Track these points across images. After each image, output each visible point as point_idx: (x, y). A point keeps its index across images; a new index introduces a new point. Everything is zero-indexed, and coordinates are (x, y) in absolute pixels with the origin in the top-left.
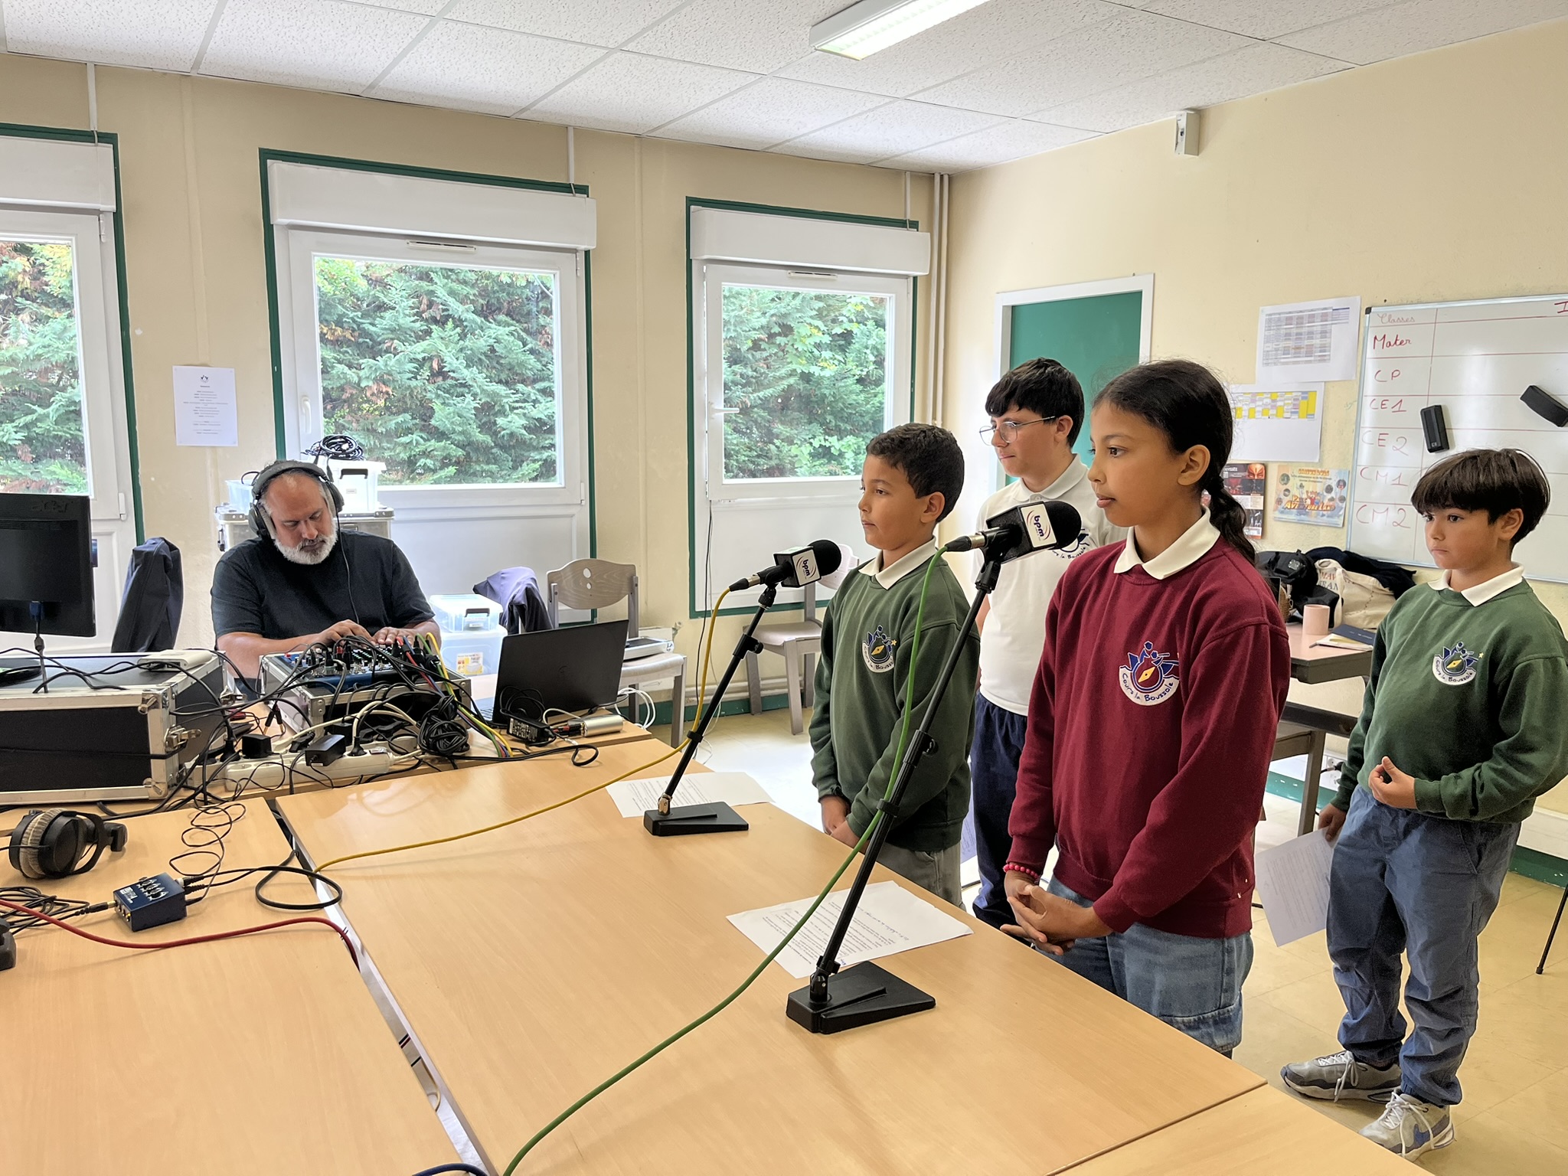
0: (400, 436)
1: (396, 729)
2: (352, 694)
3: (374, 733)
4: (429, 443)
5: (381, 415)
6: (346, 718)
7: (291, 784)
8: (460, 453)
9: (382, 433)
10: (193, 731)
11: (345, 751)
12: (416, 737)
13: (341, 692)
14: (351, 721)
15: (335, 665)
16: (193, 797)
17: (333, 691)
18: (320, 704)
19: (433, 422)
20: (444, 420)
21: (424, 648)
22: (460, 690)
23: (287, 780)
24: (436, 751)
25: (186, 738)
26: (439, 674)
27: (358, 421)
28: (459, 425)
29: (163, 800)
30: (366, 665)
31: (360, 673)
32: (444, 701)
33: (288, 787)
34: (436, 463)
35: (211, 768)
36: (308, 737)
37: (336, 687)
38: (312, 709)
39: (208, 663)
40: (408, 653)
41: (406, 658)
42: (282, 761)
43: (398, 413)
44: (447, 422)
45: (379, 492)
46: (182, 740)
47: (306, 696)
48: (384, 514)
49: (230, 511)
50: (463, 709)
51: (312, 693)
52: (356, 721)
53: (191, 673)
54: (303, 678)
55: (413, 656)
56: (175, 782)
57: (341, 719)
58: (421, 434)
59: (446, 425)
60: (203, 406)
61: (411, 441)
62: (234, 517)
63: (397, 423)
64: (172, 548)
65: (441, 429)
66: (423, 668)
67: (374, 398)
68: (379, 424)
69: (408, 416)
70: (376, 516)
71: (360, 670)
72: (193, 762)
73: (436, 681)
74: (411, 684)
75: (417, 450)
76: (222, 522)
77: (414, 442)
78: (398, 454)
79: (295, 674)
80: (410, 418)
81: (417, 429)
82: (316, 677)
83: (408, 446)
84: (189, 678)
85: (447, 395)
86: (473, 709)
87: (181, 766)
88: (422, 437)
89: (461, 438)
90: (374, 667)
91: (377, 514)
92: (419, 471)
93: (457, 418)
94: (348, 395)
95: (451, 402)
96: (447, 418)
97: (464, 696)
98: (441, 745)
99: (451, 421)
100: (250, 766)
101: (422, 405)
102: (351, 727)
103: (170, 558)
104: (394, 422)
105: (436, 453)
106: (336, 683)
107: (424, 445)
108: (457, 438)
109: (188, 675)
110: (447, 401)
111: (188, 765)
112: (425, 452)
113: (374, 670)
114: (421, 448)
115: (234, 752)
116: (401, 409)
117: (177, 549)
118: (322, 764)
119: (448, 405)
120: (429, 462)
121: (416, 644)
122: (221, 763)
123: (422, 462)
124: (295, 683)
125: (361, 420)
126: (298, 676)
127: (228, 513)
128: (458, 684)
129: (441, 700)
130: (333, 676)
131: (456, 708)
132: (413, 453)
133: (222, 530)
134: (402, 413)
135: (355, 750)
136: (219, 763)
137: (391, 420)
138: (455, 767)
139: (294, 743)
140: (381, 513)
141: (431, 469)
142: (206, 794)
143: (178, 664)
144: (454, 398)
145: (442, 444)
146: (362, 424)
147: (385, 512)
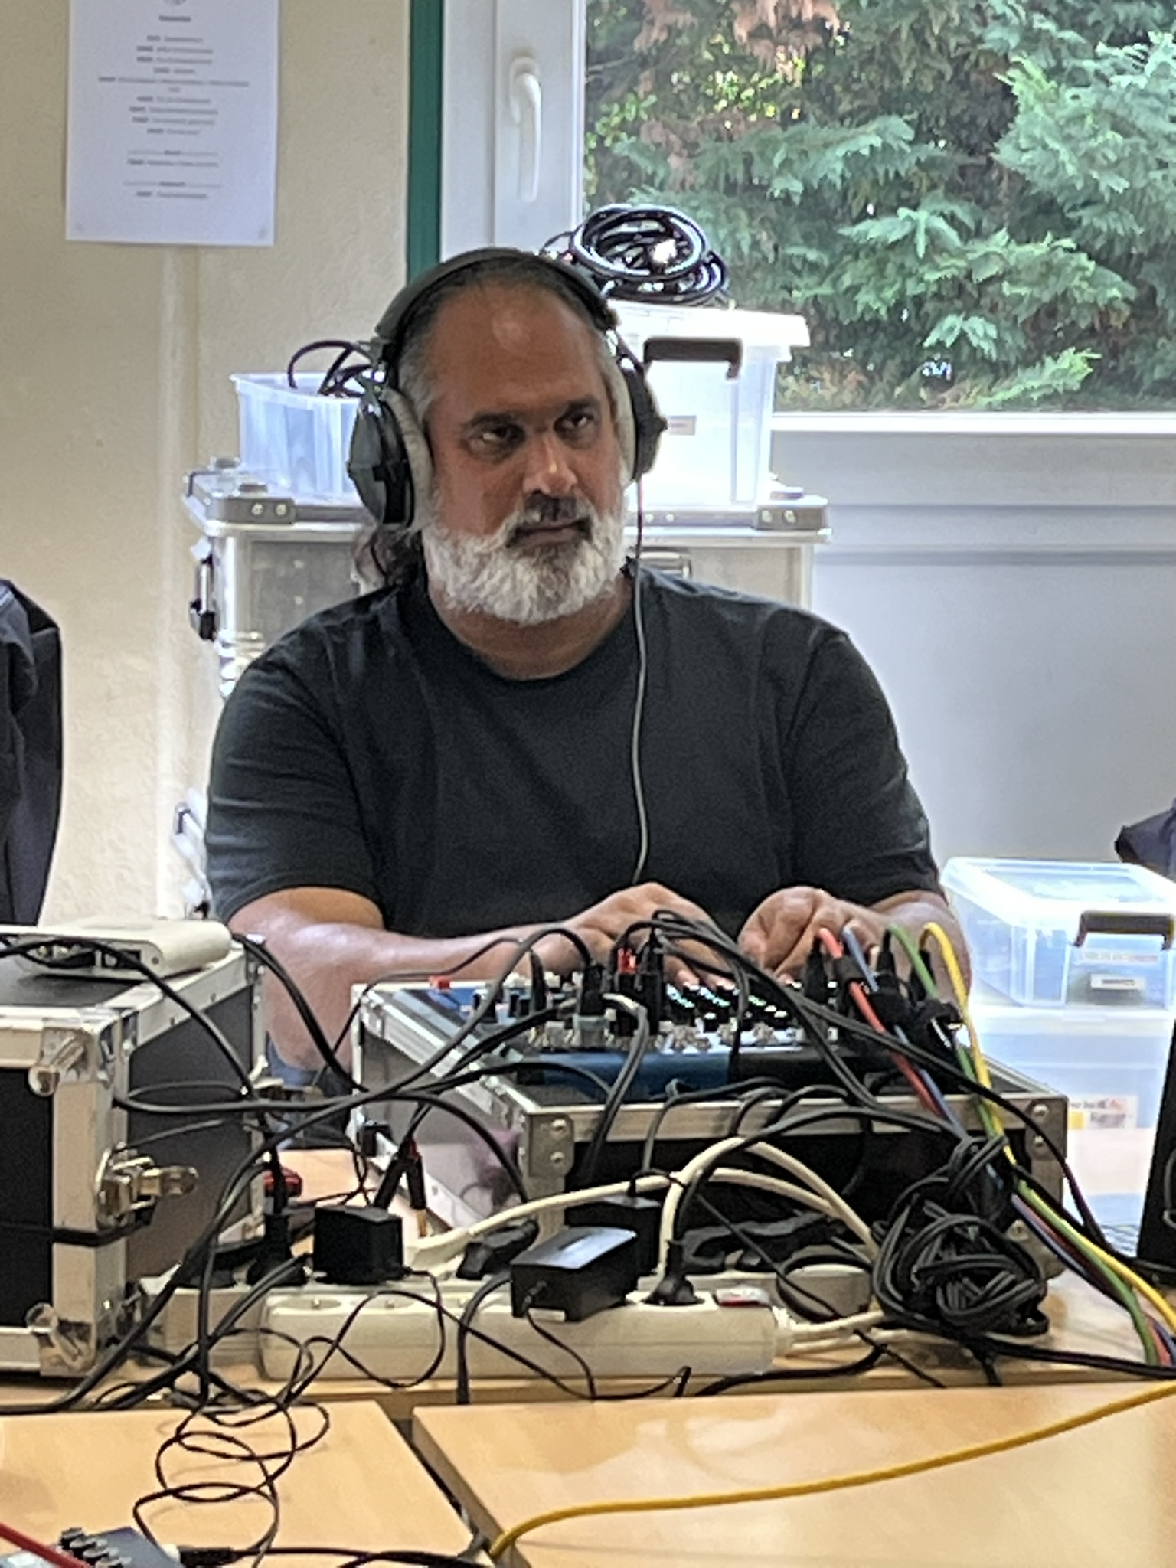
0: (863, 216)
1: (804, 1236)
2: (664, 1111)
3: (730, 1244)
4: (980, 248)
5: (786, 120)
6: (643, 1183)
7: (463, 1376)
8: (1114, 292)
9: (787, 197)
10: (175, 1171)
11: (633, 1287)
12: (868, 1268)
13: (626, 1102)
14: (660, 1194)
15: (610, 1014)
16: (167, 1380)
17: (598, 1097)
18: (556, 1135)
19: (1005, 154)
20: (1054, 145)
21: (914, 976)
22: (1030, 1132)
23: (450, 1365)
24: (935, 1320)
25: (154, 1191)
26: (959, 1066)
27: (691, 149)
28: (1114, 167)
29: (81, 1379)
30: (710, 1027)
31: (690, 1050)
32: (968, 1156)
33: (453, 1385)
34: (1008, 338)
35: (222, 1299)
36: (516, 1235)
37: (611, 1085)
38: (530, 1151)
39: (217, 965)
40: (855, 988)
41: (849, 1005)
42: (439, 1298)
43: (861, 117)
44: (1064, 155)
45: (775, 435)
46: (141, 1198)
47: (513, 1104)
48: (789, 515)
49: (246, 488)
50: (1034, 1197)
51: (531, 1097)
52: (675, 1192)
53: (176, 986)
54: (504, 1053)
55: (870, 998)
56: (114, 1332)
57: (625, 1186)
58: (949, 207)
59: (1060, 166)
60: (162, 90)
61: (909, 239)
62: (258, 509)
63: (853, 160)
64: (38, 620)
65: (1042, 184)
66: (903, 1039)
67: (760, 49)
68: (777, 160)
69: (899, 128)
70: (762, 526)
71: (689, 1039)
72: (166, 1278)
73: (945, 1091)
74: (862, 1091)
75: (932, 276)
76: (215, 527)
77: (921, 241)
78: (854, 289)
79: (471, 1042)
80: (910, 135)
81: (933, 187)
82: (546, 1050)
83: (895, 258)
84: (169, 1001)
85: (1070, 35)
86: (1069, 1204)
87: (129, 1289)
88: (952, 220)
89: (1122, 224)
90: (737, 1035)
91: (767, 517)
92: (934, 370)
93: (1110, 135)
94: (658, 35)
95: (1089, 65)
96: (1067, 139)
97: (1041, 1158)
98: (951, 1299)
99: (1083, 146)
100: (337, 1304)
101: (962, 83)
102: (657, 1212)
103: (31, 659)
104: (840, 152)
105: (1006, 288)
106: (610, 1076)
107: (962, 254)
108: (1101, 224)
109: (167, 992)
110: (1068, 63)
111: (154, 1286)
112: (960, 289)
113: (737, 1044)
114: (950, 267)
115: (289, 1255)
116: (874, 99)
117: (51, 624)
118: (560, 1315)
119: (1077, 78)
120: (980, 331)
121: (887, 961)
122: (248, 1289)
123: (947, 328)
124: (474, 1067)
125: (706, 144)
126: (487, 1046)
127: (237, 494)
128: (1022, 1107)
129: (959, 1151)
130: (601, 1050)
131: (1011, 1188)
132: (913, 289)
133: (209, 561)
134: (873, 116)
135: (669, 1287)
136: (242, 1289)
137: (827, 145)
138: (994, 1381)
139: (471, 1248)
140: (778, 513)
141: (986, 360)
142: (207, 1378)
143: (137, 954)
144: (1102, 48)
145: (1038, 250)
146: (708, 162)
147: (797, 512)
